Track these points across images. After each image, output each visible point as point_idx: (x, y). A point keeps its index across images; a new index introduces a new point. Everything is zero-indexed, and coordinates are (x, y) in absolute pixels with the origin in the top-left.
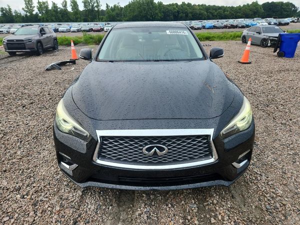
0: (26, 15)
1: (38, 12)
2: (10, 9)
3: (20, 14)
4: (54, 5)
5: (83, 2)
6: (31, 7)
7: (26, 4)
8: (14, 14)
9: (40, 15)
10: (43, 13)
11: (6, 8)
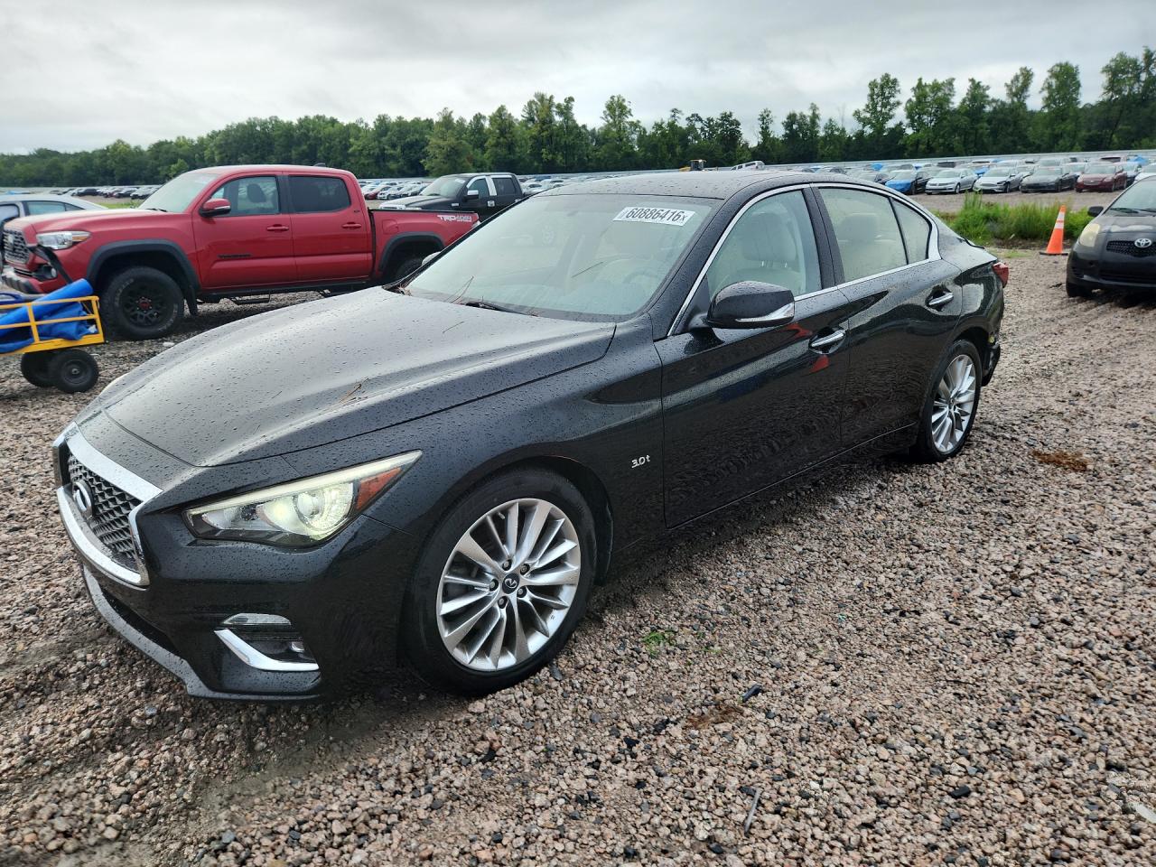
0: (860, 135)
1: (906, 121)
2: (815, 117)
3: (843, 131)
4: (977, 92)
5: (1107, 69)
6: (884, 106)
7: (871, 96)
8: (822, 134)
9: (909, 131)
10: (921, 123)
11: (803, 117)
